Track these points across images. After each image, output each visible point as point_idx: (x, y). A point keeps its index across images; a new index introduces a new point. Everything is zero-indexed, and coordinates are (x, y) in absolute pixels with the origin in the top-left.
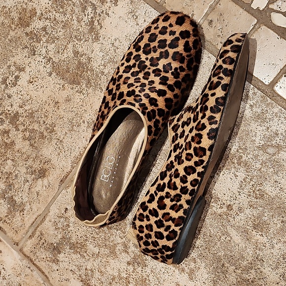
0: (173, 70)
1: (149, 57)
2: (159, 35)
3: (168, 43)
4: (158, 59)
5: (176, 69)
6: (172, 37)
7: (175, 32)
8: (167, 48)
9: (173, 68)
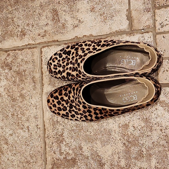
0: (66, 92)
1: (66, 106)
2: (57, 107)
3: (57, 101)
4: (65, 101)
5: (65, 91)
6: (55, 100)
7: (52, 100)
8: (59, 100)
9: (65, 92)
